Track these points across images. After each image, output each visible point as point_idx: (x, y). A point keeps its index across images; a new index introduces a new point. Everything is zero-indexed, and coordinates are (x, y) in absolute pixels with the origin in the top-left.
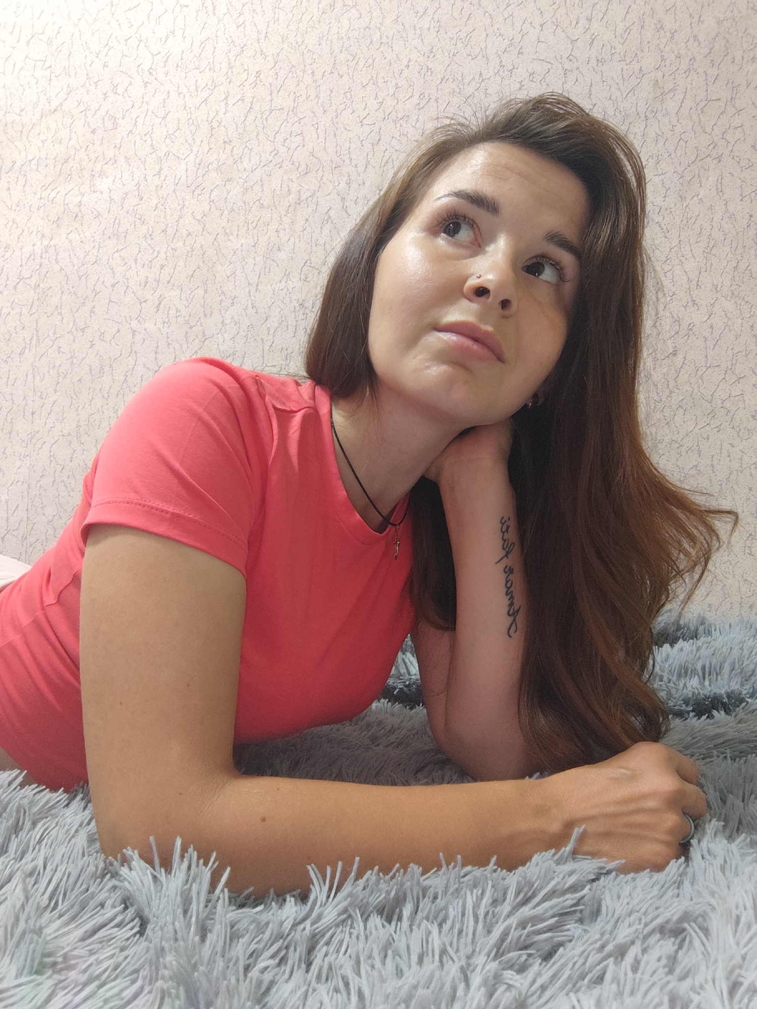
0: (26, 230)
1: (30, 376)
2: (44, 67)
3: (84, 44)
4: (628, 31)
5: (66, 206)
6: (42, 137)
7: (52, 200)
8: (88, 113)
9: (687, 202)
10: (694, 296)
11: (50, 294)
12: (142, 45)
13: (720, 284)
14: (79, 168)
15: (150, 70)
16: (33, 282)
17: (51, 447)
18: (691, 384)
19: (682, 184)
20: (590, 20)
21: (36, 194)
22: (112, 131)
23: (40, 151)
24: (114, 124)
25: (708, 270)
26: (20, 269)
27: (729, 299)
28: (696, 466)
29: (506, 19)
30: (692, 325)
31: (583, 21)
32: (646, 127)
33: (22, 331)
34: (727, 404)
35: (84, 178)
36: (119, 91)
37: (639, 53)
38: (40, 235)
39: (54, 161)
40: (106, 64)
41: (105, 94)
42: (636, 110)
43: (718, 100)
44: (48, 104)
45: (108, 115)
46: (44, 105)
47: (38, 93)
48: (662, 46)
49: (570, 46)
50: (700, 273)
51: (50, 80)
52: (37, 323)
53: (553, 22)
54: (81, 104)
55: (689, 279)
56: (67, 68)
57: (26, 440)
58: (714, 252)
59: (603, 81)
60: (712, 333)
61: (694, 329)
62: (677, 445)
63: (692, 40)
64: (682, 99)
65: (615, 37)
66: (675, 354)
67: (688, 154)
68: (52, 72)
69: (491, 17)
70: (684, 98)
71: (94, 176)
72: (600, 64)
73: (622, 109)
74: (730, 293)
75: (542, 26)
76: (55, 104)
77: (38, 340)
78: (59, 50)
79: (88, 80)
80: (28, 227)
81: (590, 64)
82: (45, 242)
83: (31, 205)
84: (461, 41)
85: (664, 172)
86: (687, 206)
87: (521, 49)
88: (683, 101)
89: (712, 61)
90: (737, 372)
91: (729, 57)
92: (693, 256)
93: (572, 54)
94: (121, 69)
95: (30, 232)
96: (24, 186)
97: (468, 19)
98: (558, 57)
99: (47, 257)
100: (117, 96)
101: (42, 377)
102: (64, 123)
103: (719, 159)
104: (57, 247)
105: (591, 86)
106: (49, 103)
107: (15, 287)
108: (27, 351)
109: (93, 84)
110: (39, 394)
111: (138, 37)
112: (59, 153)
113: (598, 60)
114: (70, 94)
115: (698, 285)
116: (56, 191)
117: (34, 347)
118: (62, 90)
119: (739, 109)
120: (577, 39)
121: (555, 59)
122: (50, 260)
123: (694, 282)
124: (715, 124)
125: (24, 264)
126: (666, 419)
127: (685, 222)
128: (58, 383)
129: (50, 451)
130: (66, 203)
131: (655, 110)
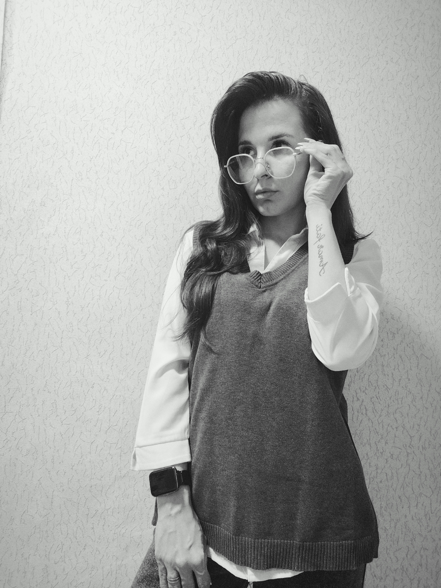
0: (105, 556)
2: (116, 448)
5: (131, 538)
6: (116, 494)
7: (123, 535)
20: (419, 426)
21: (112, 530)
23: (114, 503)
31: (416, 426)
38: (115, 558)
39: (123, 509)
44: (119, 472)
46: (116, 473)
47: (112, 465)
49: (410, 440)
51: (120, 456)
53: (402, 426)
59: (426, 459)
65: (431, 436)
68: (121, 451)
69: (372, 422)
75: (397, 428)
76: (124, 472)
80: (107, 553)
81: (419, 450)
82: (119, 562)
83: (109, 538)
87: (387, 440)
93: (411, 444)
96: (103, 526)
98: (405, 446)
102: (130, 484)
104: (126, 567)
105: (420, 462)
112: (127, 504)
116: (125, 529)
120: (414, 436)
122: (122, 574)
125: (105, 579)
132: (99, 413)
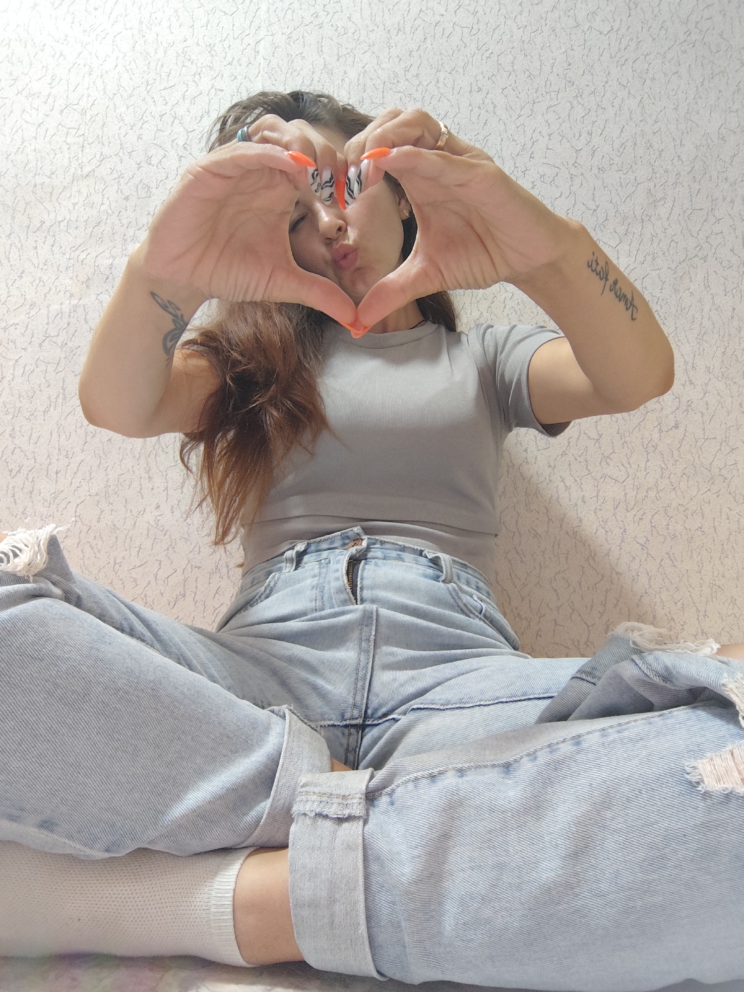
0: (53, 290)
1: (55, 435)
2: (77, 135)
3: (118, 116)
4: (624, 146)
5: (96, 268)
6: (73, 200)
7: (82, 261)
8: (122, 181)
9: (681, 294)
10: (690, 376)
11: (77, 354)
12: (177, 121)
13: (712, 367)
14: (111, 232)
15: (185, 146)
16: (60, 340)
17: (77, 507)
18: (692, 453)
19: (675, 279)
20: (591, 134)
21: (65, 254)
22: (146, 199)
23: (70, 213)
24: (147, 192)
25: (701, 354)
26: (46, 326)
27: (720, 379)
28: (701, 528)
29: (518, 127)
30: (690, 402)
31: (584, 135)
32: (643, 228)
33: (47, 389)
34: (724, 472)
35: (115, 242)
36: (153, 162)
37: (634, 165)
38: (68, 294)
39: (85, 224)
40: (141, 136)
41: (139, 164)
42: (634, 213)
43: (702, 209)
44: (80, 170)
45: (141, 184)
46: (76, 170)
47: (70, 158)
48: (652, 162)
49: (574, 154)
50: (695, 356)
51: (83, 146)
52: (64, 381)
53: (559, 133)
54: (115, 172)
55: (685, 361)
56: (100, 136)
57: (49, 500)
58: (705, 338)
59: (605, 187)
60: (707, 409)
61: (693, 405)
62: (684, 508)
63: (676, 159)
64: (671, 206)
65: (613, 150)
66: (676, 427)
67: (679, 254)
68: (84, 140)
69: (505, 124)
70: (673, 206)
71: (125, 240)
72: (601, 172)
73: (622, 212)
74: (720, 375)
75: (550, 135)
76: (87, 169)
77: (64, 398)
78: (93, 119)
79: (122, 150)
80: (56, 286)
81: (593, 172)
82: (74, 302)
83: (60, 265)
84: (479, 143)
85: (660, 268)
86: (680, 298)
87: (532, 153)
88: (672, 209)
89: (694, 177)
90: (730, 444)
91: (707, 175)
92: (688, 341)
93: (577, 161)
94: (155, 142)
95: (58, 291)
96: (52, 246)
97: (485, 124)
98: (565, 164)
99: (76, 316)
100: (151, 166)
101: (68, 436)
102: (96, 188)
103: (705, 259)
104: (86, 308)
105: (594, 190)
106: (82, 168)
107: (40, 345)
108: (52, 409)
109: (126, 154)
110: (64, 453)
111: (173, 114)
112: (90, 216)
113: (599, 169)
114: (103, 161)
115: (693, 367)
116: (85, 253)
117: (60, 405)
118: (95, 157)
119: (719, 218)
120: (580, 150)
121: (562, 164)
122: (79, 319)
123: (690, 364)
124: (700, 230)
125: (51, 322)
126: (672, 485)
127: (679, 311)
128: (86, 443)
129: (76, 512)
130: (97, 265)
131: (649, 214)
132: (52, 86)
